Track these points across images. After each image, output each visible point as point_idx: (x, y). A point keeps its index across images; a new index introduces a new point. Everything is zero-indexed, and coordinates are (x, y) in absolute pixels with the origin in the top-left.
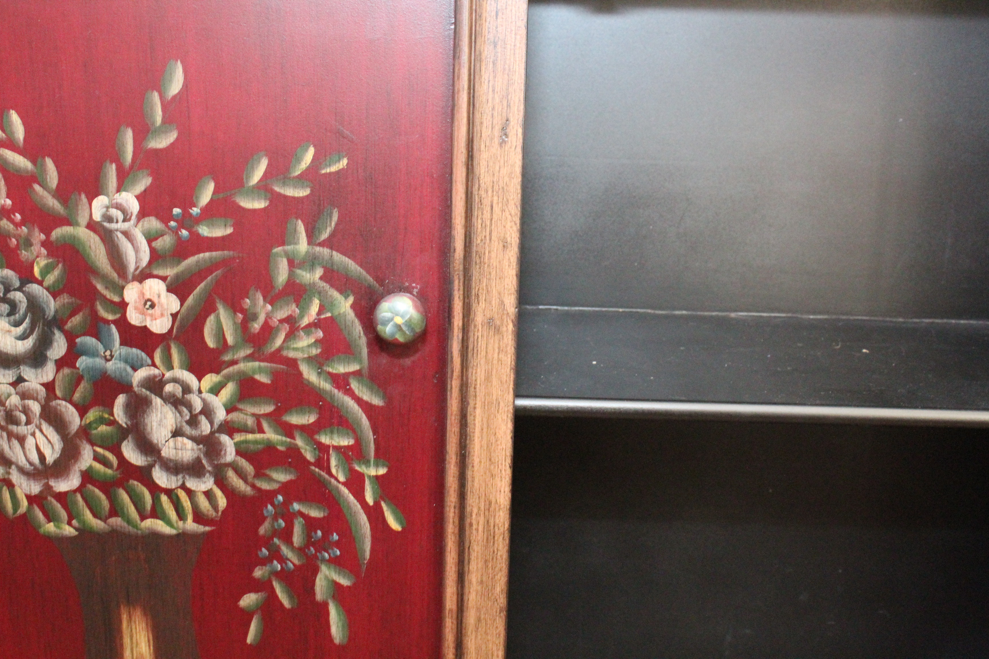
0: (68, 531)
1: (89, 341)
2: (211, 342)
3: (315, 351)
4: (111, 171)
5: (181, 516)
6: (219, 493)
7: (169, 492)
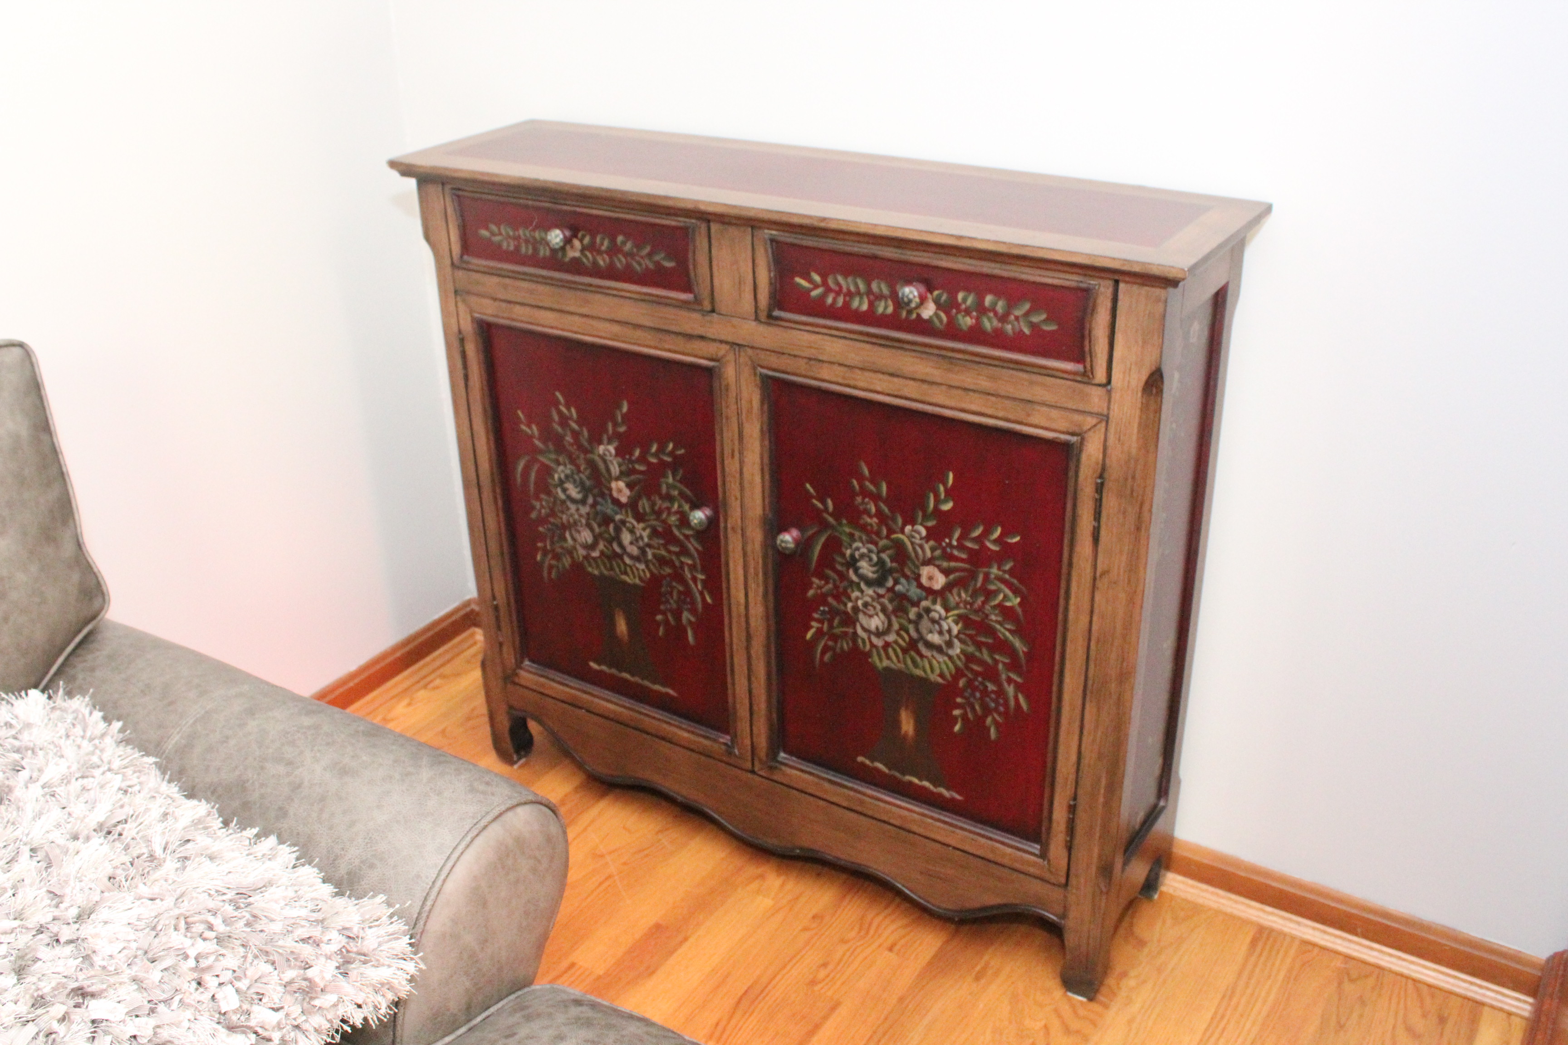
0: (596, 572)
1: (599, 499)
2: (641, 511)
3: (677, 523)
4: (605, 437)
5: (634, 577)
6: (647, 571)
7: (630, 567)
